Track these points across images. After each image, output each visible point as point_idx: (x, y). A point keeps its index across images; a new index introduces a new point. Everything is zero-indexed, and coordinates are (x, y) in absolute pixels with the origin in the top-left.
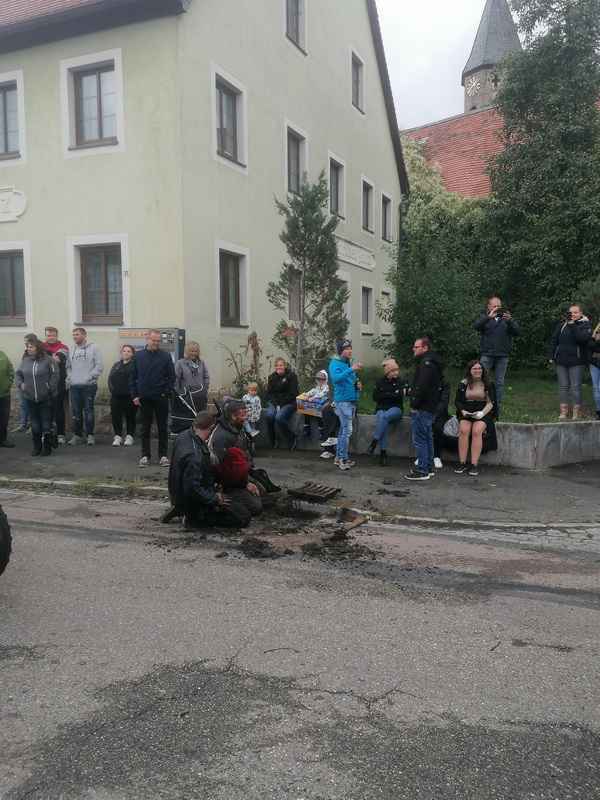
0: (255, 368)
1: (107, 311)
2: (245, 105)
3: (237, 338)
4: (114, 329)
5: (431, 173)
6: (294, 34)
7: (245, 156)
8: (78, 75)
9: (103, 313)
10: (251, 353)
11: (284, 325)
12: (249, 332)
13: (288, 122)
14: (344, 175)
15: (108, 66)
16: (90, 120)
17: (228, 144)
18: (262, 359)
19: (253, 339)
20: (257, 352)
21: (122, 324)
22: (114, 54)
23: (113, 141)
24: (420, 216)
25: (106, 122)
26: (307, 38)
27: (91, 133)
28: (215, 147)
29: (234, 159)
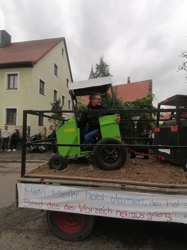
0: (45, 134)
1: (13, 122)
2: (45, 85)
3: (42, 128)
4: (14, 126)
5: (81, 99)
6: (56, 74)
7: (45, 93)
8: (9, 76)
9: (11, 122)
10: (44, 131)
11: (51, 126)
12: (44, 127)
13: (54, 89)
14: (65, 99)
15: (17, 75)
16: (12, 84)
17: (42, 91)
18: (47, 132)
19: (45, 128)
20: (46, 131)
21: (16, 125)
22: (18, 73)
23: (17, 89)
24: (79, 107)
25: (15, 85)
26: (58, 75)
27: (12, 86)
28: (39, 92)
29: (43, 94)
